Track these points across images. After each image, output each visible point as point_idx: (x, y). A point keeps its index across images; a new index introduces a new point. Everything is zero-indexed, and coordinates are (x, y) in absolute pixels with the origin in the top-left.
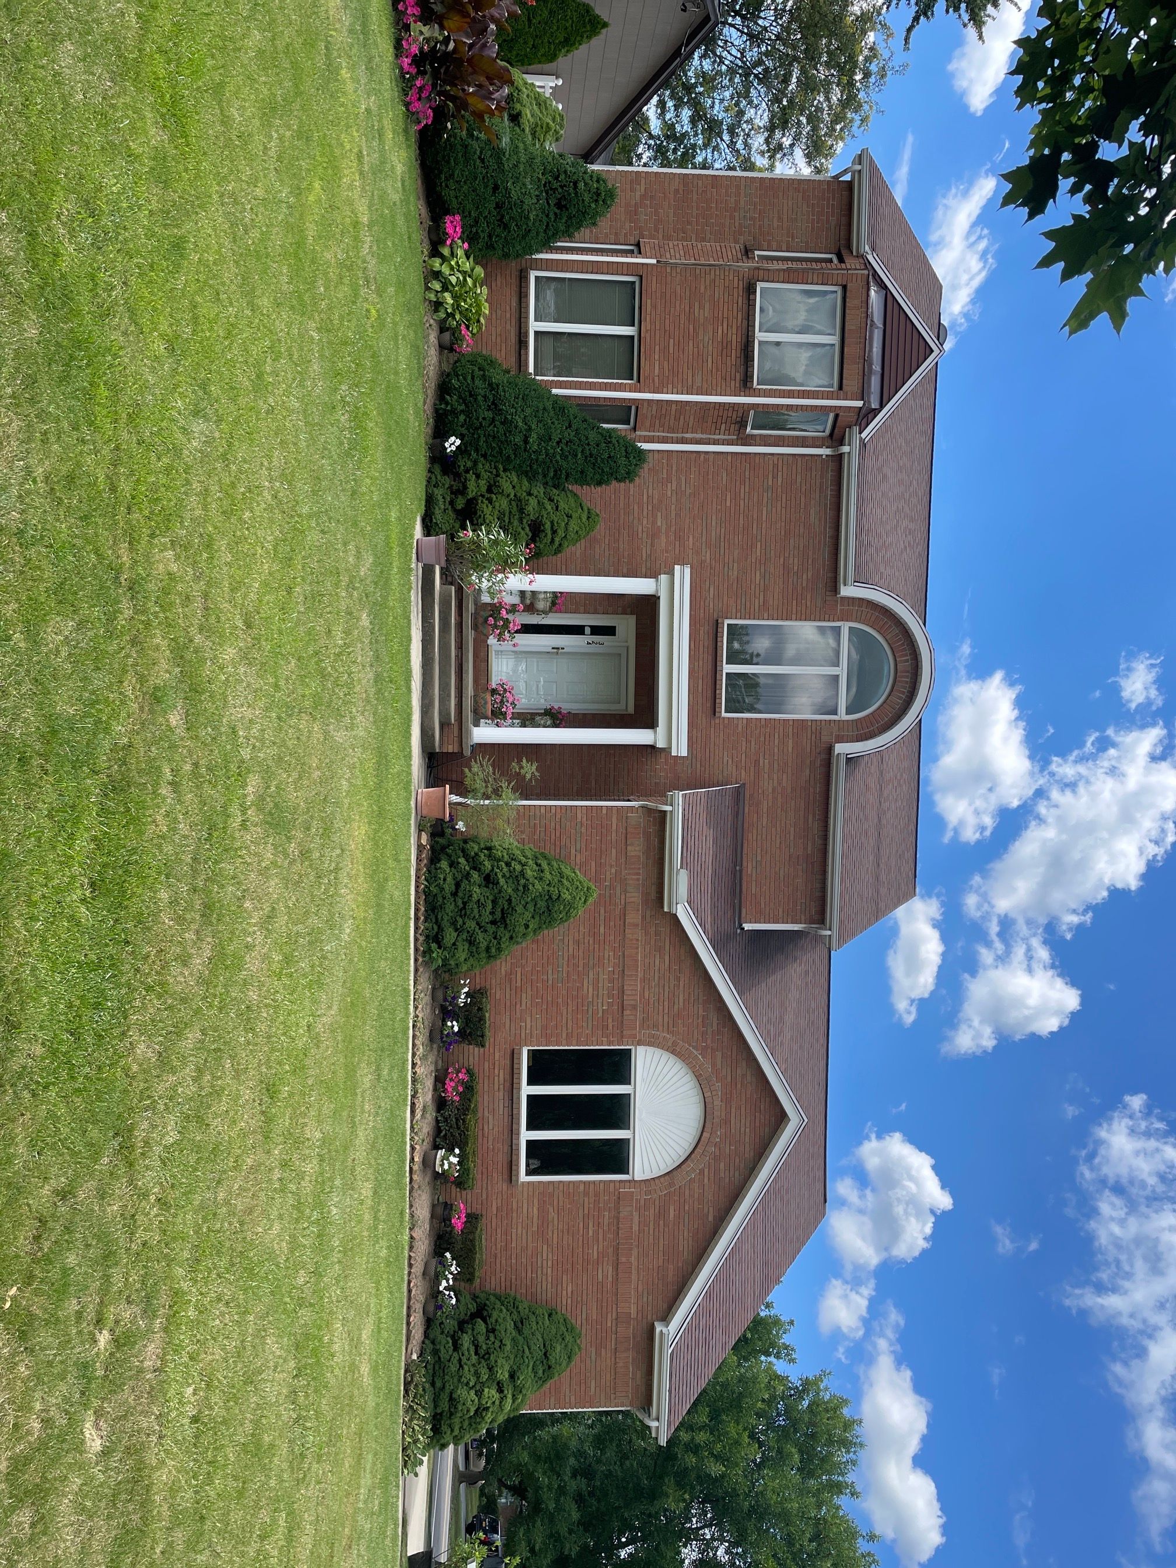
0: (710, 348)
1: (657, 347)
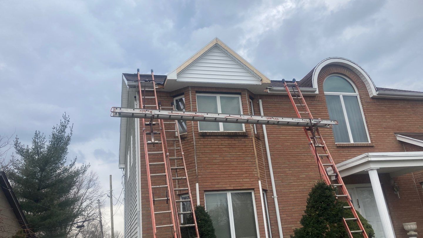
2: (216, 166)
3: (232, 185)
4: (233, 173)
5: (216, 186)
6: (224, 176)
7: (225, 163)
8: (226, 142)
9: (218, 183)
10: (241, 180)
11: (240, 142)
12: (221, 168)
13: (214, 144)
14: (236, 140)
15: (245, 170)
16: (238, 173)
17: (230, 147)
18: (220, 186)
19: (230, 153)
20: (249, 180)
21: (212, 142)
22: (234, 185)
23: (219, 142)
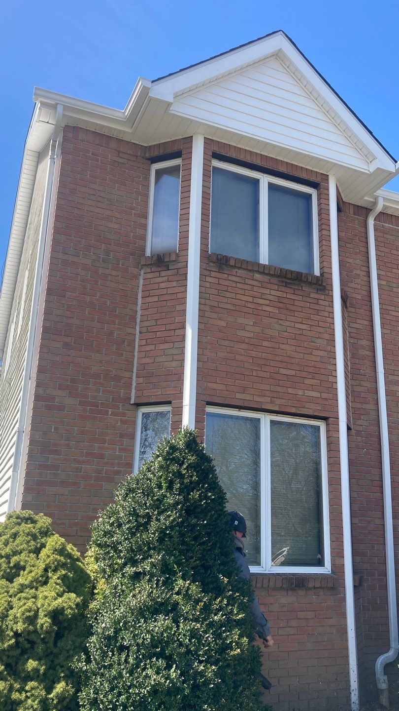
0: (288, 323)
1: (290, 390)
2: (244, 346)
3: (278, 401)
4: (283, 371)
5: (238, 396)
6: (261, 374)
7: (265, 344)
8: (273, 292)
9: (244, 390)
10: (300, 392)
11: (305, 299)
12: (254, 354)
13: (242, 292)
14: (297, 292)
15: (311, 370)
16: (293, 373)
17: (281, 305)
18: (248, 397)
19: (281, 322)
20: (317, 395)
21: (238, 285)
22: (283, 401)
23: (255, 289)
